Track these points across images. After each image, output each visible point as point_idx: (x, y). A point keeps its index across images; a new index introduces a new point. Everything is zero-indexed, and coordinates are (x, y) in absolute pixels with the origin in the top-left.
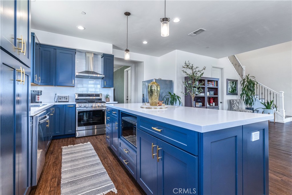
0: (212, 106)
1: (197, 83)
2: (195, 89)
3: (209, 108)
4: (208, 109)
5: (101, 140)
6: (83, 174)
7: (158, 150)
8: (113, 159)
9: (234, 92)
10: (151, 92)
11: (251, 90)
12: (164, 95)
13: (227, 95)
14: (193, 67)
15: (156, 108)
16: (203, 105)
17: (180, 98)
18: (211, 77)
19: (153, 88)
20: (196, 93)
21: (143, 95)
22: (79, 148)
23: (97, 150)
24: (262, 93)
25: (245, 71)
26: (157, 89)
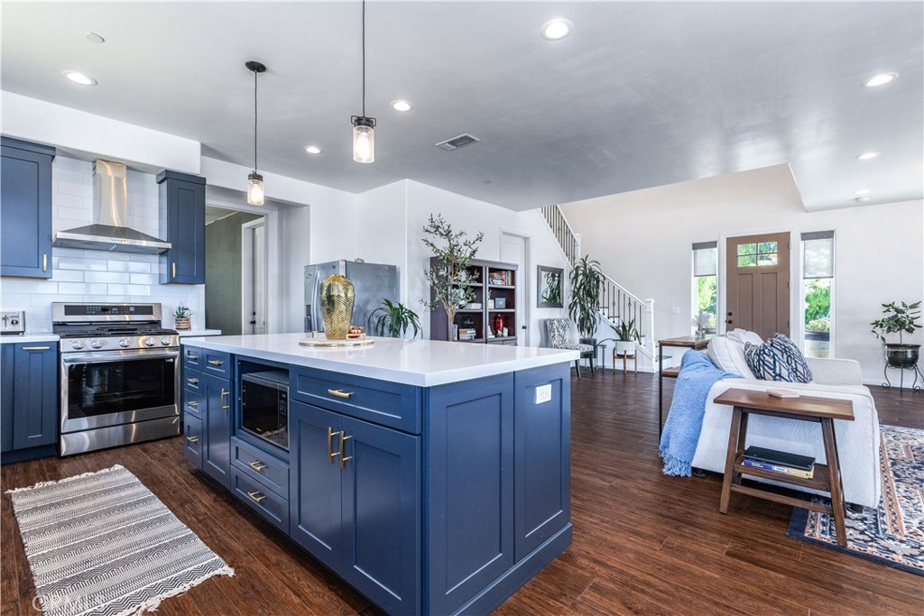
0: (502, 336)
1: (463, 275)
2: (457, 291)
3: (492, 342)
4: (490, 346)
5: (164, 455)
6: (114, 552)
7: (344, 441)
8: (212, 500)
9: (554, 300)
10: (330, 302)
11: (591, 296)
12: (371, 308)
13: (538, 307)
14: (450, 232)
15: (343, 345)
16: (479, 335)
17: (416, 316)
18: (498, 260)
19: (335, 293)
20: (460, 301)
21: (308, 307)
22: (82, 486)
23: (154, 484)
24: (614, 303)
25: (579, 248)
26: (346, 295)
